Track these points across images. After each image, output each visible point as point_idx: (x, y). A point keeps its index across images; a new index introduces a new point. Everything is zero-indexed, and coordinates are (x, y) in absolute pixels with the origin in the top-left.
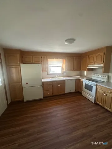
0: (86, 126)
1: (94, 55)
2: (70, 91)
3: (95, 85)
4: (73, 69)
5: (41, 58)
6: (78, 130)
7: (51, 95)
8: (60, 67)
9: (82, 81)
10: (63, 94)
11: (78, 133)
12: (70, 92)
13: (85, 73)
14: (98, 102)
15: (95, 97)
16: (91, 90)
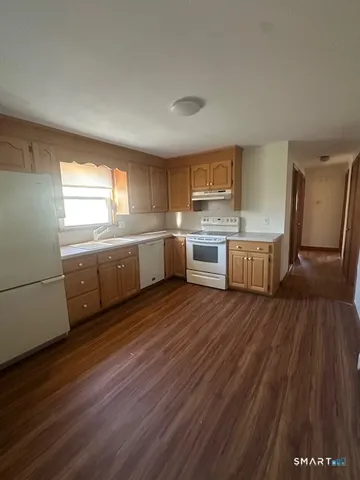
0: (248, 337)
1: (205, 166)
2: (154, 279)
3: (222, 243)
4: (149, 208)
5: (31, 149)
6: (242, 352)
7: (97, 309)
8: (104, 201)
9: (181, 239)
10: (135, 296)
11: (248, 358)
12: (154, 282)
13: (179, 218)
14: (235, 284)
15: (225, 273)
16: (215, 260)
